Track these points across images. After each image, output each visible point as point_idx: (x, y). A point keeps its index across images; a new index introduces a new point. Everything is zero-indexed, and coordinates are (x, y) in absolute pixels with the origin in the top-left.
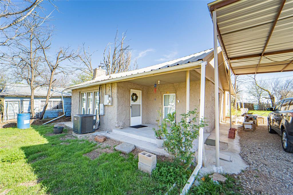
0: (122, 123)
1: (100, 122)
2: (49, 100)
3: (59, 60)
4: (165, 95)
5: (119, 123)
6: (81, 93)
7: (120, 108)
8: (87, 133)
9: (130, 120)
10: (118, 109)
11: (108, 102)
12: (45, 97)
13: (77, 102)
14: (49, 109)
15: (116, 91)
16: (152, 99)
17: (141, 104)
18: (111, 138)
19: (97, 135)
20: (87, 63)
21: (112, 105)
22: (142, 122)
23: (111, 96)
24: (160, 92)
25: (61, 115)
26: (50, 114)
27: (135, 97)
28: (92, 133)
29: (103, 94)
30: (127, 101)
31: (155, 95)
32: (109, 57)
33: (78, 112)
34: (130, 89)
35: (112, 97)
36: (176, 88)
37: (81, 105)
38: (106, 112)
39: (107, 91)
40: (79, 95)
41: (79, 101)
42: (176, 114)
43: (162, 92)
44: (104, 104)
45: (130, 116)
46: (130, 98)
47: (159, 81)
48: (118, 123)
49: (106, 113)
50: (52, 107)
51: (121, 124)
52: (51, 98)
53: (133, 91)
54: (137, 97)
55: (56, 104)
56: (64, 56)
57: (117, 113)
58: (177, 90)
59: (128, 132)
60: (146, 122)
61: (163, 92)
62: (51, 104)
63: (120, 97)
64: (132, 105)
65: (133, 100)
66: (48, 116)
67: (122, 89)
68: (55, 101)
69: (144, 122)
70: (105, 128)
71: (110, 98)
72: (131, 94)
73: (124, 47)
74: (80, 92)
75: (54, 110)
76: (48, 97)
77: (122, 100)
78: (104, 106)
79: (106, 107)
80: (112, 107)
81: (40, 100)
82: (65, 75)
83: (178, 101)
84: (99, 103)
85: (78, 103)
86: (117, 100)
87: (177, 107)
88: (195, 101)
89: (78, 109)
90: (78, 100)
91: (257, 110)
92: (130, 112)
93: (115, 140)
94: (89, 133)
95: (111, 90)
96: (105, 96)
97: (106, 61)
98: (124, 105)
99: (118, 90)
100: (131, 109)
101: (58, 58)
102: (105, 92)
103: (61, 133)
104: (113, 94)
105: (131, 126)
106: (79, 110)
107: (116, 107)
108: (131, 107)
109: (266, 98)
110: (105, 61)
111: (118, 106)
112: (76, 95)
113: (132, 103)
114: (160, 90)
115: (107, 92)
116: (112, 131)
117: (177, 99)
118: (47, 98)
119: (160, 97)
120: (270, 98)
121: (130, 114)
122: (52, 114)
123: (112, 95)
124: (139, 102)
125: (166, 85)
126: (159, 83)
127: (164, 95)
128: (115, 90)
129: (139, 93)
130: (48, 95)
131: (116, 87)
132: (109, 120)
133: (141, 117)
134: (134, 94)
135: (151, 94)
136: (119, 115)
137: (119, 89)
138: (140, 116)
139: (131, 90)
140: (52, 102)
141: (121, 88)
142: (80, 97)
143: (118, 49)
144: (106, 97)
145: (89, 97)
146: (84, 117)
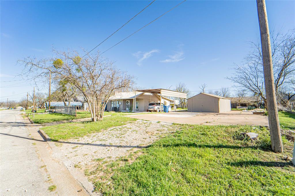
51: (124, 109)
80: (121, 105)
139: (127, 101)
146: (115, 107)
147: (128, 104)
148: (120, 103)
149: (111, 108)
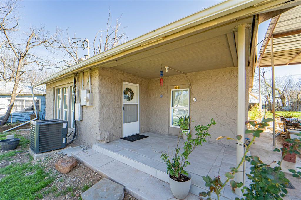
0: (109, 134)
1: (77, 131)
2: (16, 99)
3: (30, 46)
4: (173, 92)
5: (103, 134)
6: (56, 88)
7: (105, 109)
8: (52, 151)
9: (121, 128)
10: (101, 113)
11: (85, 101)
12: (10, 95)
13: (51, 101)
14: (21, 110)
15: (98, 83)
16: (154, 97)
17: (138, 104)
18: (85, 164)
19: (66, 155)
20: (73, 54)
21: (92, 104)
22: (141, 129)
23: (90, 92)
24: (165, 87)
26: (20, 118)
27: (129, 93)
28: (59, 150)
29: (80, 89)
30: (116, 99)
31: (158, 91)
32: (99, 47)
33: (52, 115)
34: (122, 80)
35: (92, 93)
36: (190, 79)
37: (55, 105)
38: (84, 116)
39: (85, 84)
40: (53, 92)
41: (53, 100)
42: (190, 118)
43: (168, 87)
44: (80, 104)
45: (122, 121)
46: (122, 94)
47: (167, 68)
48: (101, 134)
49: (84, 118)
50: (25, 107)
51: (107, 136)
52: (18, 96)
53: (126, 85)
54: (132, 94)
55: (30, 105)
56: (37, 40)
57: (100, 118)
58: (192, 84)
59: (116, 151)
60: (145, 129)
61: (171, 87)
62: (22, 103)
63: (105, 92)
64: (124, 105)
65: (125, 98)
66: (19, 120)
67: (108, 81)
68: (28, 101)
69: (143, 129)
70: (83, 141)
71: (88, 95)
72: (124, 89)
73: (118, 35)
74: (54, 87)
75: (27, 111)
76: (14, 94)
77: (109, 97)
78: (82, 107)
79: (85, 109)
80: (92, 108)
81: (6, 98)
82: (39, 66)
83: (194, 100)
84: (75, 103)
85: (52, 103)
86: (99, 97)
87: (192, 108)
88: (222, 99)
89: (52, 111)
90: (52, 97)
92: (121, 116)
93: (91, 168)
94: (54, 150)
95: (90, 81)
97: (97, 52)
98: (111, 106)
99: (101, 81)
100: (123, 112)
101: (29, 43)
102: (82, 86)
103: (16, 148)
104: (93, 87)
105: (124, 136)
106: (53, 113)
107: (98, 108)
108: (123, 108)
111: (101, 108)
112: (50, 92)
113: (125, 102)
114: (166, 83)
115: (85, 86)
116: (91, 147)
117: (192, 97)
118: (13, 96)
119: (166, 94)
121: (121, 119)
122: (23, 118)
123: (91, 89)
124: (136, 100)
125: (175, 76)
126: (167, 71)
127: (172, 90)
128: (96, 81)
129: (135, 88)
130: (14, 92)
131: (98, 77)
132: (88, 129)
133: (138, 123)
134: (128, 90)
135: (152, 89)
136: (103, 120)
137: (104, 80)
138: (137, 121)
139: (124, 83)
140: (25, 101)
141: (107, 78)
142: (54, 94)
143: (111, 38)
144: (83, 92)
145: (65, 94)
147: (132, 102)
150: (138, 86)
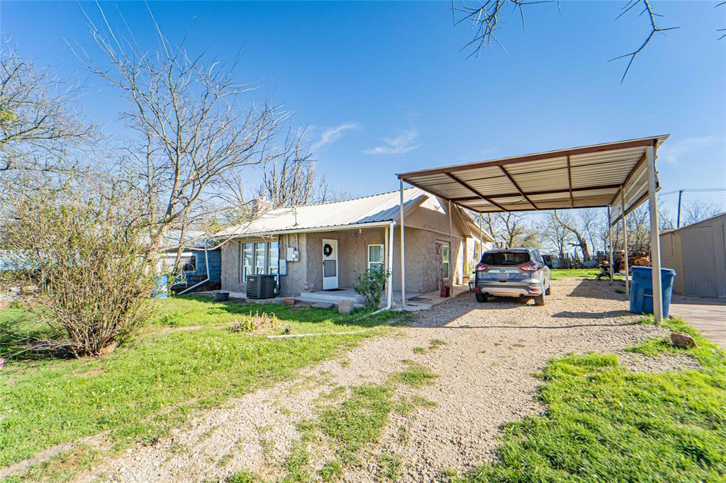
1: (281, 284)
4: (370, 247)
5: (309, 285)
6: (242, 243)
7: (310, 264)
9: (322, 281)
10: (307, 267)
11: (293, 257)
12: (177, 250)
13: (233, 258)
15: (305, 243)
16: (352, 252)
17: (337, 259)
18: (302, 301)
21: (299, 261)
22: (339, 284)
23: (297, 250)
24: (362, 243)
25: (203, 280)
27: (328, 249)
29: (285, 247)
30: (318, 256)
31: (356, 245)
33: (238, 274)
34: (322, 239)
35: (299, 250)
37: (241, 262)
38: (289, 271)
39: (291, 242)
41: (238, 256)
43: (365, 243)
44: (286, 260)
45: (323, 275)
46: (322, 251)
47: (360, 230)
49: (289, 273)
50: (183, 266)
51: (312, 285)
53: (325, 241)
54: (331, 249)
55: (187, 262)
57: (307, 270)
61: (368, 243)
63: (310, 250)
64: (324, 260)
65: (325, 253)
67: (313, 241)
68: (186, 257)
69: (341, 284)
70: (289, 292)
71: (296, 252)
72: (323, 246)
74: (240, 242)
77: (313, 254)
78: (288, 262)
79: (290, 264)
80: (299, 264)
84: (279, 259)
85: (237, 260)
86: (306, 254)
89: (237, 269)
90: (235, 254)
91: (558, 268)
92: (322, 270)
93: (308, 302)
94: (269, 298)
95: (297, 241)
96: (288, 249)
98: (315, 261)
99: (307, 242)
100: (323, 266)
102: (288, 244)
104: (301, 246)
105: (325, 288)
106: (239, 270)
107: (305, 263)
108: (324, 263)
109: (574, 245)
110: (267, 181)
112: (231, 247)
113: (325, 258)
114: (364, 239)
115: (291, 244)
116: (300, 295)
118: (180, 252)
119: (364, 249)
120: (579, 245)
121: (322, 273)
123: (298, 247)
124: (334, 256)
125: (371, 232)
126: (360, 233)
128: (303, 241)
129: (334, 244)
131: (305, 238)
132: (294, 281)
133: (337, 277)
134: (327, 246)
135: (351, 244)
137: (309, 241)
138: (335, 276)
139: (324, 240)
141: (311, 238)
142: (240, 249)
144: (290, 250)
145: (257, 250)
146: (264, 277)
147: (331, 257)
148: (291, 255)
149: (240, 280)
150: (336, 241)
